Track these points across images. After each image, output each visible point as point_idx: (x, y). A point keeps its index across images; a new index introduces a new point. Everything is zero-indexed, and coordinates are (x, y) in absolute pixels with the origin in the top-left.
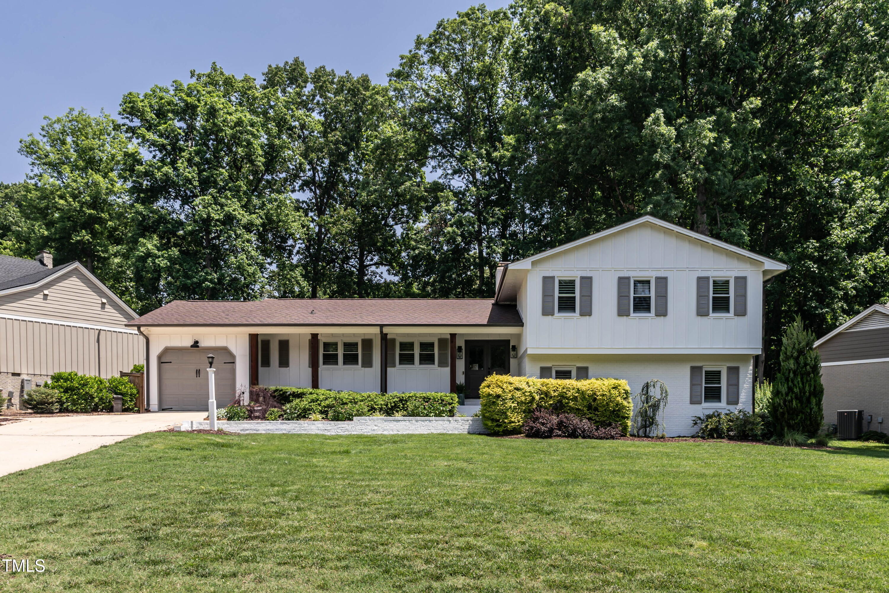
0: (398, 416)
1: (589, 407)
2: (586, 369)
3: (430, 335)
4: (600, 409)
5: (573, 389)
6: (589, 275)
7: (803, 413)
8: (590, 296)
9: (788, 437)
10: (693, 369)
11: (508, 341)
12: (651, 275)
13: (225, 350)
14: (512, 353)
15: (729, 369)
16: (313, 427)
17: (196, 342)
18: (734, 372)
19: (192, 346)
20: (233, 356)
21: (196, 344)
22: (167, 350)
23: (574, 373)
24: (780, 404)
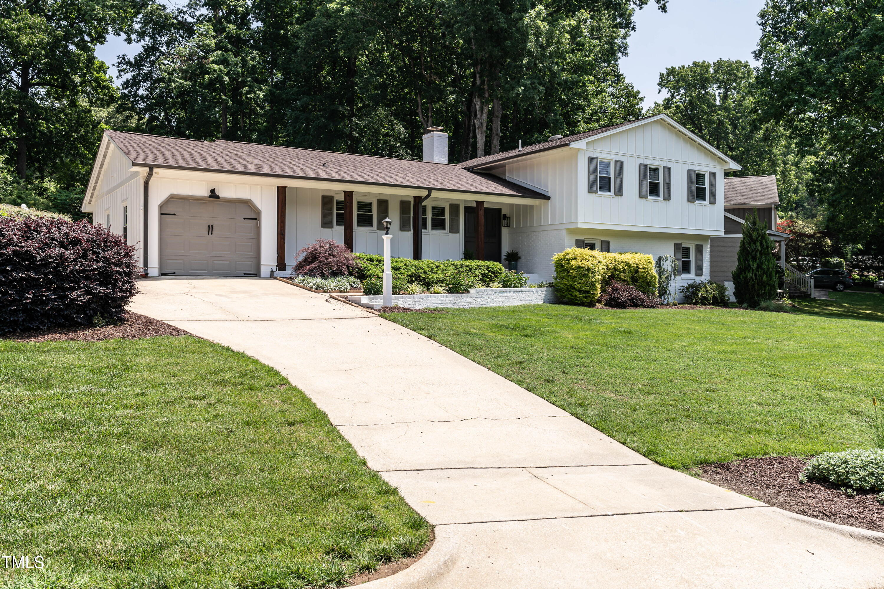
0: (495, 287)
1: (632, 278)
2: (608, 242)
3: (442, 199)
4: (640, 280)
5: (622, 262)
6: (621, 160)
7: (769, 285)
8: (622, 179)
9: (763, 304)
10: (676, 245)
11: (500, 210)
12: (660, 164)
13: (247, 203)
14: (503, 222)
15: (697, 246)
16: (447, 300)
17: (213, 191)
18: (699, 249)
19: (210, 197)
20: (258, 213)
21: (213, 194)
22: (172, 199)
23: (598, 245)
24: (752, 278)
